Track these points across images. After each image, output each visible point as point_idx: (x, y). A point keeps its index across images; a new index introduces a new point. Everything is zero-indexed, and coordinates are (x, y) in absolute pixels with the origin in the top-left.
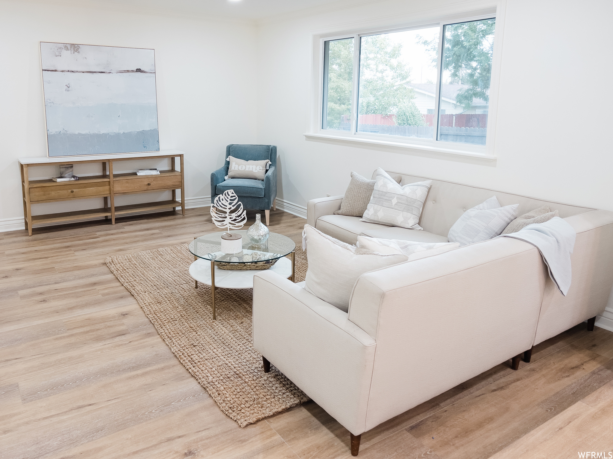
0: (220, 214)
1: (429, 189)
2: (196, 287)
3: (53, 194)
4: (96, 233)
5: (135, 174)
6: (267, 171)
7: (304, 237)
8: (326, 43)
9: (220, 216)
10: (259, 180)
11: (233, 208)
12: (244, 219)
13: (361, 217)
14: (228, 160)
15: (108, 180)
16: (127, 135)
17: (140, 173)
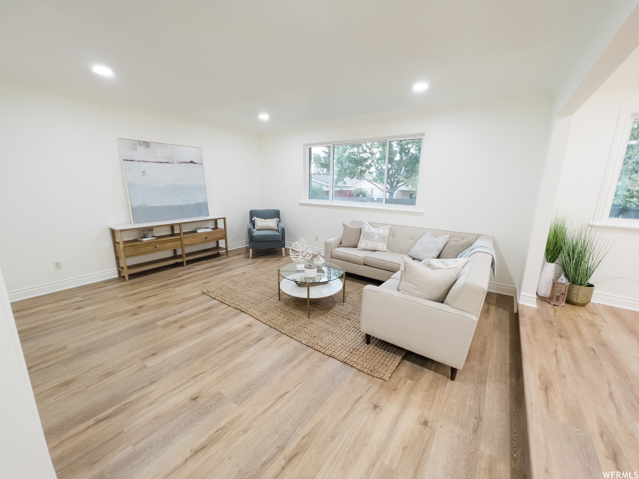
0: (295, 254)
1: (390, 230)
2: (280, 300)
3: (142, 250)
4: (178, 273)
5: (195, 232)
6: (278, 225)
8: (310, 149)
9: (296, 254)
10: (275, 230)
11: (304, 249)
13: (356, 247)
14: (252, 219)
15: (180, 237)
16: (188, 206)
17: (199, 231)
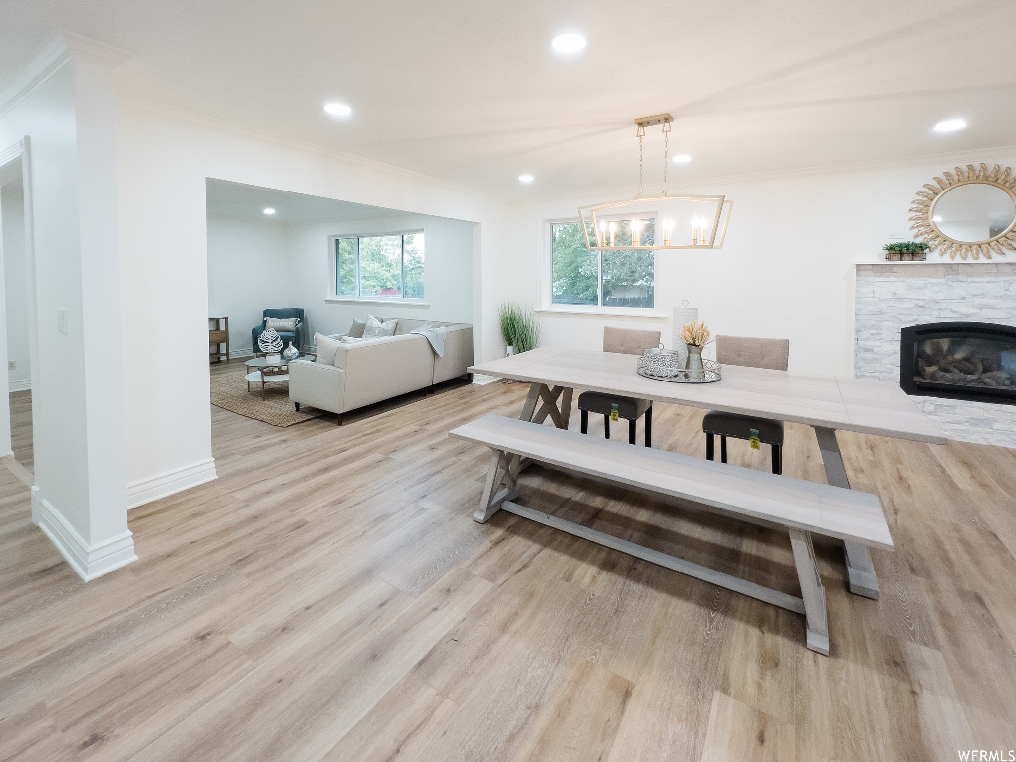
1: (397, 324)
2: (249, 391)
6: (296, 325)
7: (315, 338)
8: (337, 241)
9: (265, 345)
11: (274, 339)
12: (281, 345)
14: (265, 319)
